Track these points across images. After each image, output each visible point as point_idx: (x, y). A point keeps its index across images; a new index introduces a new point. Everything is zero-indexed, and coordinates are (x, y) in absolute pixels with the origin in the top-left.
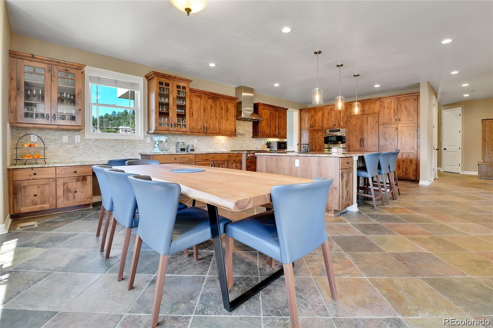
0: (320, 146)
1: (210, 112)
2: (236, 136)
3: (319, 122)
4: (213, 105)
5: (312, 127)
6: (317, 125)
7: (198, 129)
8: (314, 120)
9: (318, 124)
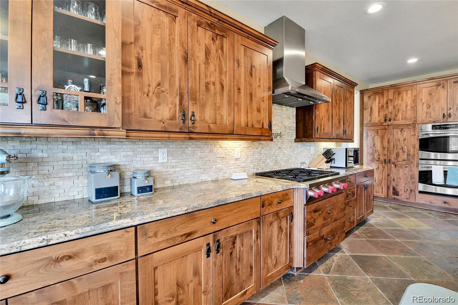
0: (408, 155)
1: (203, 66)
2: (272, 140)
3: (406, 110)
4: (213, 48)
5: (390, 120)
6: (400, 116)
7: (161, 121)
8: (394, 107)
9: (402, 115)
